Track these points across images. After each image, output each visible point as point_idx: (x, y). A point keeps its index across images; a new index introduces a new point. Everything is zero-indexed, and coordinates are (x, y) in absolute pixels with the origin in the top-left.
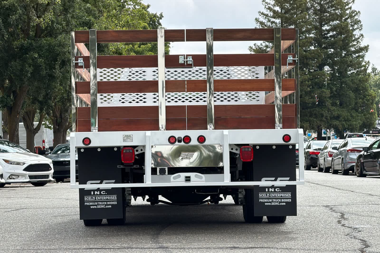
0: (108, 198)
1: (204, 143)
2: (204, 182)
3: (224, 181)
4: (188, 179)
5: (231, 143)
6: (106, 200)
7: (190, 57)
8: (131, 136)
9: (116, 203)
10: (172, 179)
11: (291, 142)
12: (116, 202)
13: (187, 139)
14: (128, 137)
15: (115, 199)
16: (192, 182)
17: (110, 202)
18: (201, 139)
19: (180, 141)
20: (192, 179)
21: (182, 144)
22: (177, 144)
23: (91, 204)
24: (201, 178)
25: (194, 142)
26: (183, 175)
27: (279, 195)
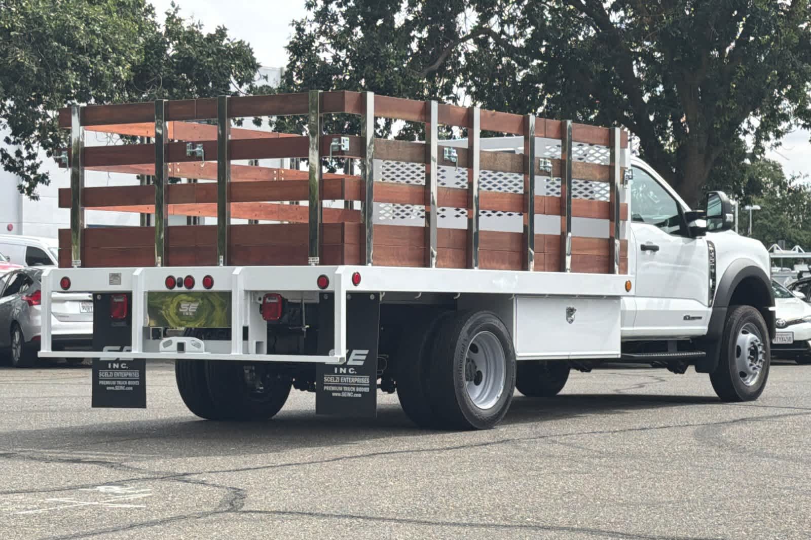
0: (130, 374)
1: (212, 289)
2: (203, 353)
3: (230, 352)
4: (181, 347)
5: (247, 289)
6: (126, 377)
7: (200, 145)
8: (120, 275)
9: (138, 384)
10: (161, 347)
11: (329, 289)
12: (138, 381)
13: (190, 282)
14: (116, 276)
15: (137, 377)
16: (186, 352)
17: (131, 382)
18: (208, 282)
19: (180, 285)
20: (187, 347)
21: (184, 289)
22: (176, 289)
23: (108, 383)
24: (199, 346)
25: (199, 287)
26: (176, 340)
27: (354, 380)
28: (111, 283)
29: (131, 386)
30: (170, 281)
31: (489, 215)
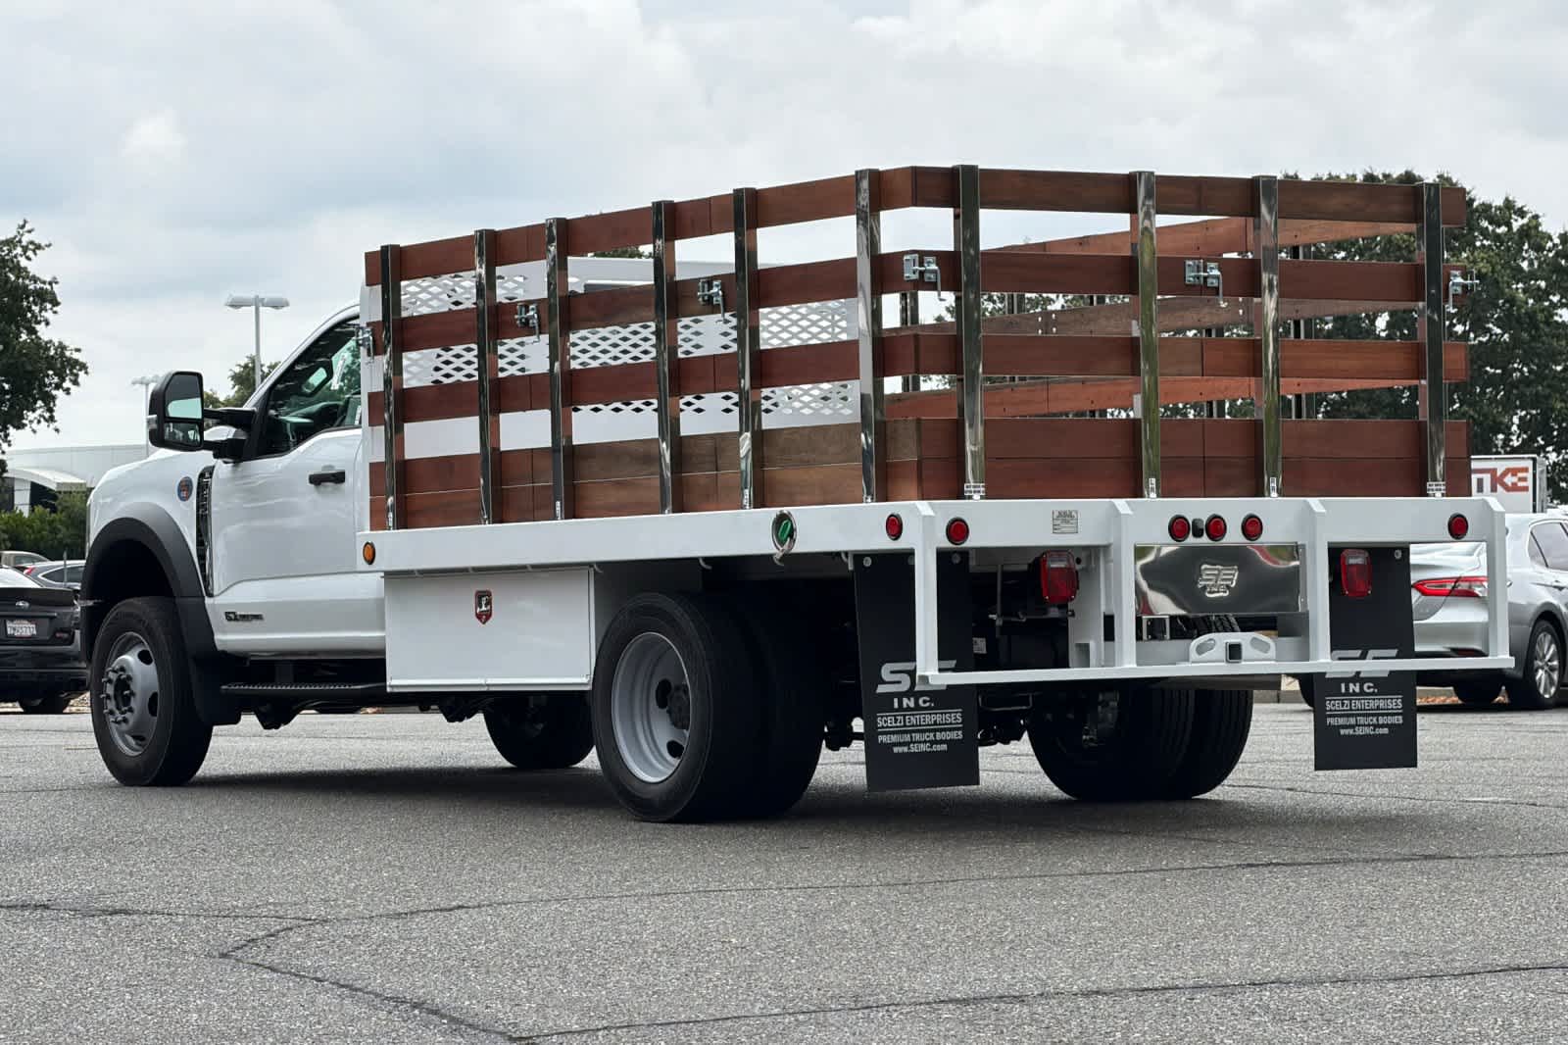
0: (938, 718)
1: (1260, 540)
2: (1273, 662)
4: (1234, 652)
6: (931, 725)
8: (1073, 513)
9: (961, 737)
10: (1194, 655)
12: (960, 732)
13: (1216, 527)
14: (1066, 517)
15: (958, 723)
16: (1245, 660)
17: (943, 733)
18: (1252, 526)
19: (1198, 534)
20: (1244, 652)
21: (1205, 540)
22: (1191, 540)
23: (894, 738)
24: (1265, 648)
25: (1234, 536)
26: (1222, 639)
27: (1373, 704)
28: (1055, 528)
29: (941, 742)
30: (1179, 527)
31: (638, 410)
